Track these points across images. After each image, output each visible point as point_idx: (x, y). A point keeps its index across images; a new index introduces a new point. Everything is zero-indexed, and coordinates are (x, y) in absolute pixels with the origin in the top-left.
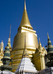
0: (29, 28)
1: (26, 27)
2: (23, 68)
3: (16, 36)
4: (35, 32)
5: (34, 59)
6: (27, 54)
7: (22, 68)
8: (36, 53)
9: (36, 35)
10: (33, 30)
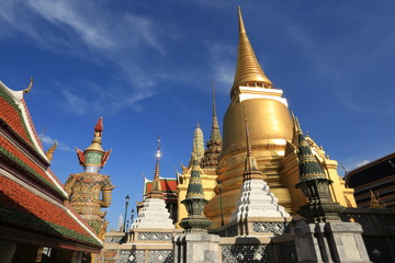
0: (260, 84)
1: (252, 84)
2: (247, 210)
3: (228, 111)
4: (281, 91)
5: (284, 171)
6: (254, 169)
7: (245, 212)
8: (286, 155)
9: (284, 101)
10: (272, 88)
